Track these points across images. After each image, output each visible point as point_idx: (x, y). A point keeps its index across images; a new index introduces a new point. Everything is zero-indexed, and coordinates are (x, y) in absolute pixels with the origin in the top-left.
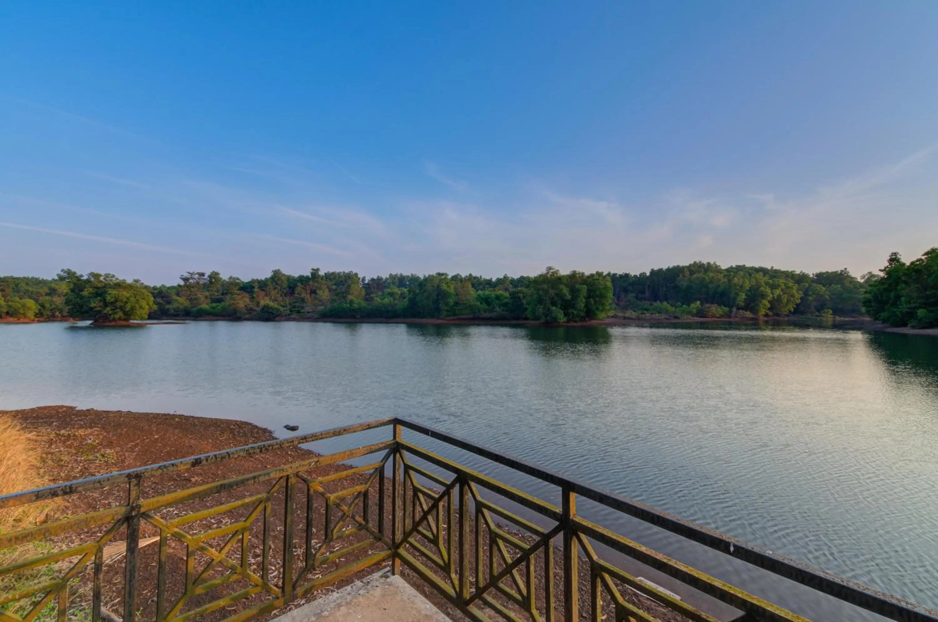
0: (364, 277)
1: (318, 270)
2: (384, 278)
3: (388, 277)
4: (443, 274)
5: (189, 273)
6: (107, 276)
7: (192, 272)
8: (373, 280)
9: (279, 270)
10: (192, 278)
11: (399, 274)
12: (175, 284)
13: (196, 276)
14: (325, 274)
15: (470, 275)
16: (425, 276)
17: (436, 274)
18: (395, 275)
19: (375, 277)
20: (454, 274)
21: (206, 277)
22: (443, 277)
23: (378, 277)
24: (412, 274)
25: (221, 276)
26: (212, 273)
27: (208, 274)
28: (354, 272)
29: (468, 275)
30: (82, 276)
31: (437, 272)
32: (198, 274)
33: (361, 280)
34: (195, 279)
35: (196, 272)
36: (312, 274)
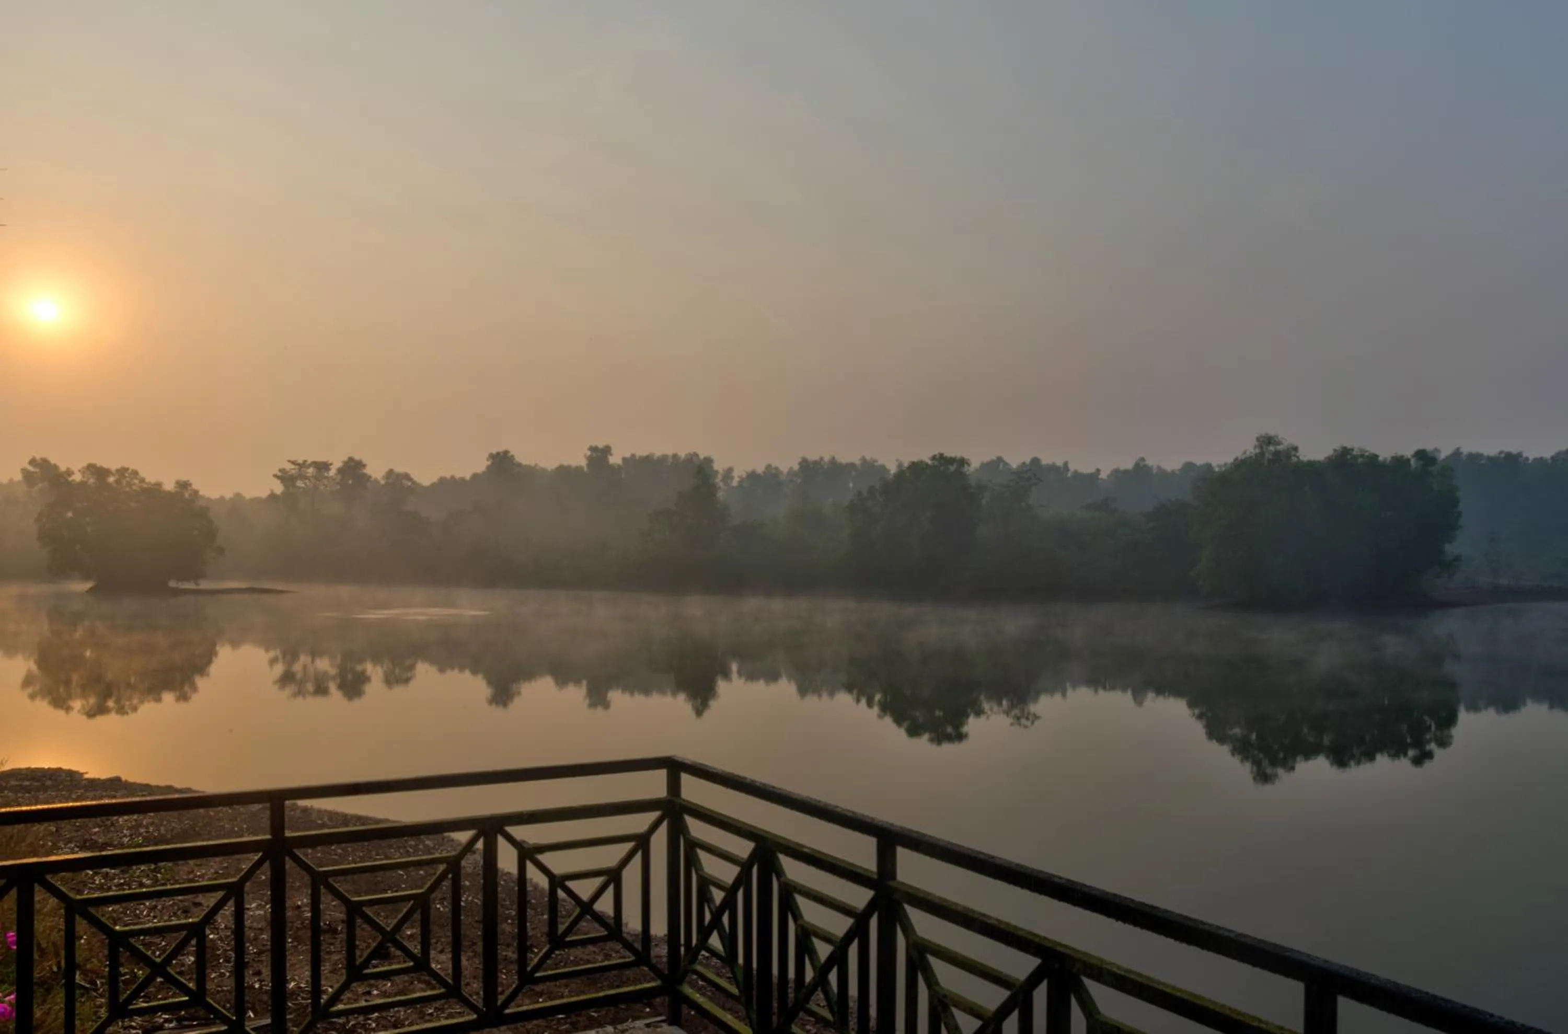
0: (730, 470)
1: (607, 450)
2: (784, 469)
3: (796, 467)
4: (952, 460)
5: (294, 463)
6: (122, 471)
7: (300, 461)
8: (752, 476)
9: (506, 452)
10: (303, 477)
11: (827, 458)
12: (264, 494)
13: (311, 471)
14: (624, 459)
15: (1036, 461)
16: (900, 465)
17: (934, 458)
18: (815, 462)
19: (760, 470)
20: (989, 456)
21: (332, 472)
22: (952, 468)
23: (769, 467)
24: (863, 459)
25: (368, 471)
26: (346, 463)
27: (337, 464)
28: (702, 457)
29: (1028, 461)
30: (69, 473)
31: (936, 452)
32: (316, 464)
33: (720, 477)
34: (306, 478)
35: (310, 461)
36: (590, 460)
